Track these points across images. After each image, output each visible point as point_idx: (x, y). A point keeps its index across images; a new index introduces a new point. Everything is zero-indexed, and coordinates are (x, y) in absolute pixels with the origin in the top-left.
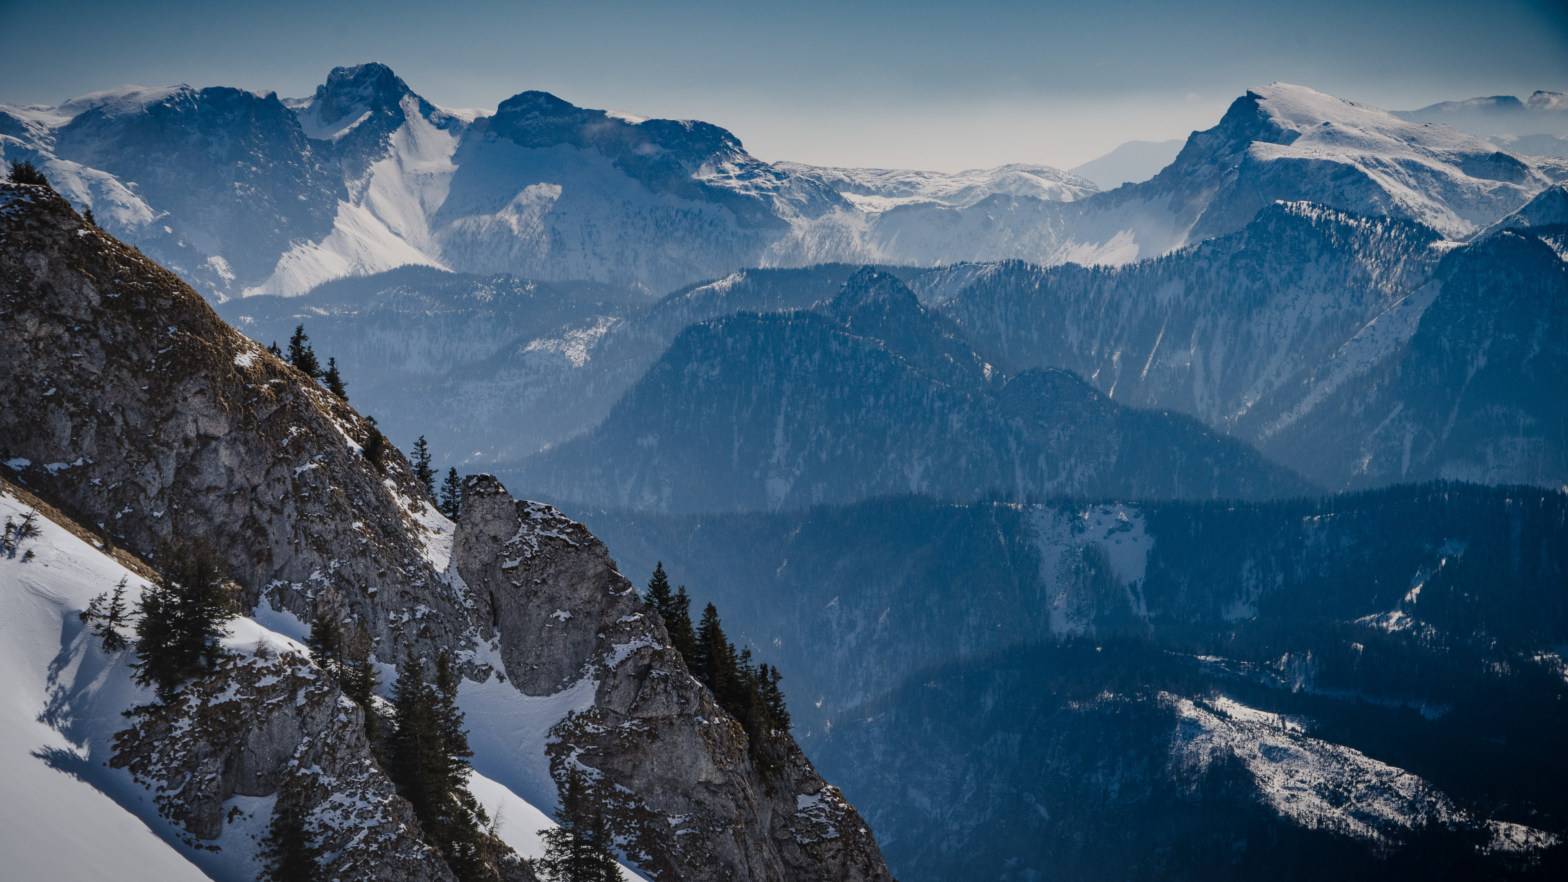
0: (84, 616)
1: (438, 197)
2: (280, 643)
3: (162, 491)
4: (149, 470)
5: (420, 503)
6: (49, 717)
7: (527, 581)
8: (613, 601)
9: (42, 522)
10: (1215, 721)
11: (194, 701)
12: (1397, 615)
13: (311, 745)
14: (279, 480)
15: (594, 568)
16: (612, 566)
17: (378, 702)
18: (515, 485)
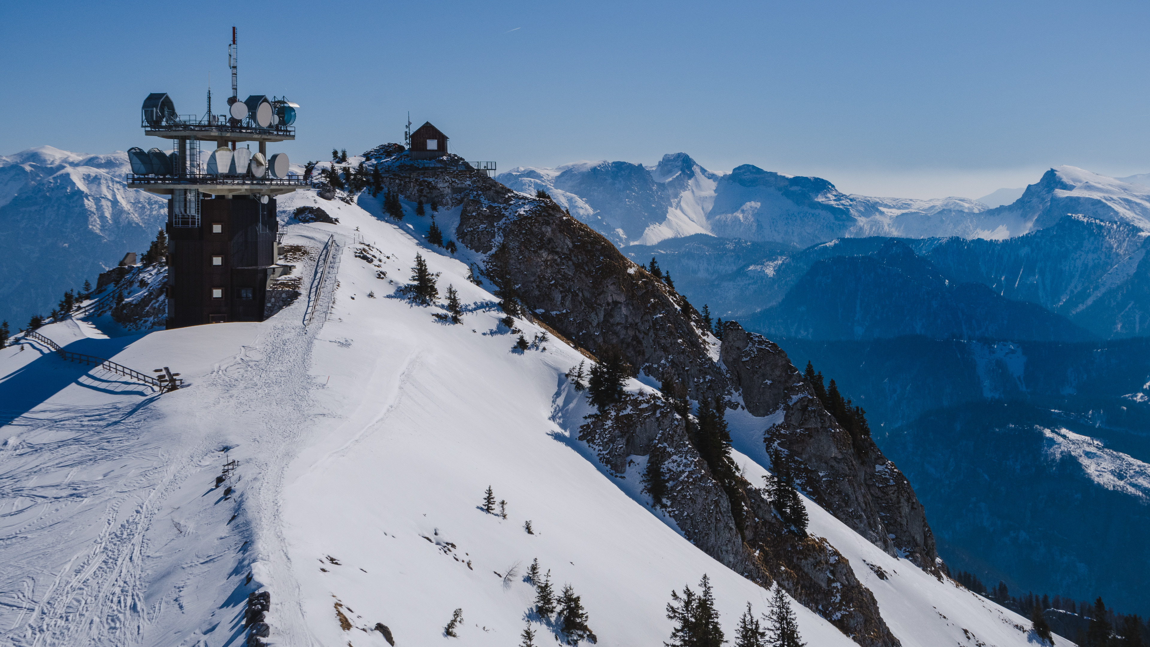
0: (567, 376)
1: (710, 207)
2: (649, 390)
3: (598, 324)
4: (593, 315)
5: (706, 332)
6: (553, 418)
7: (753, 367)
8: (790, 377)
9: (549, 335)
10: (1061, 439)
11: (613, 413)
12: (1140, 395)
13: (663, 434)
14: (646, 321)
15: (781, 362)
16: (789, 362)
17: (691, 417)
18: (746, 326)
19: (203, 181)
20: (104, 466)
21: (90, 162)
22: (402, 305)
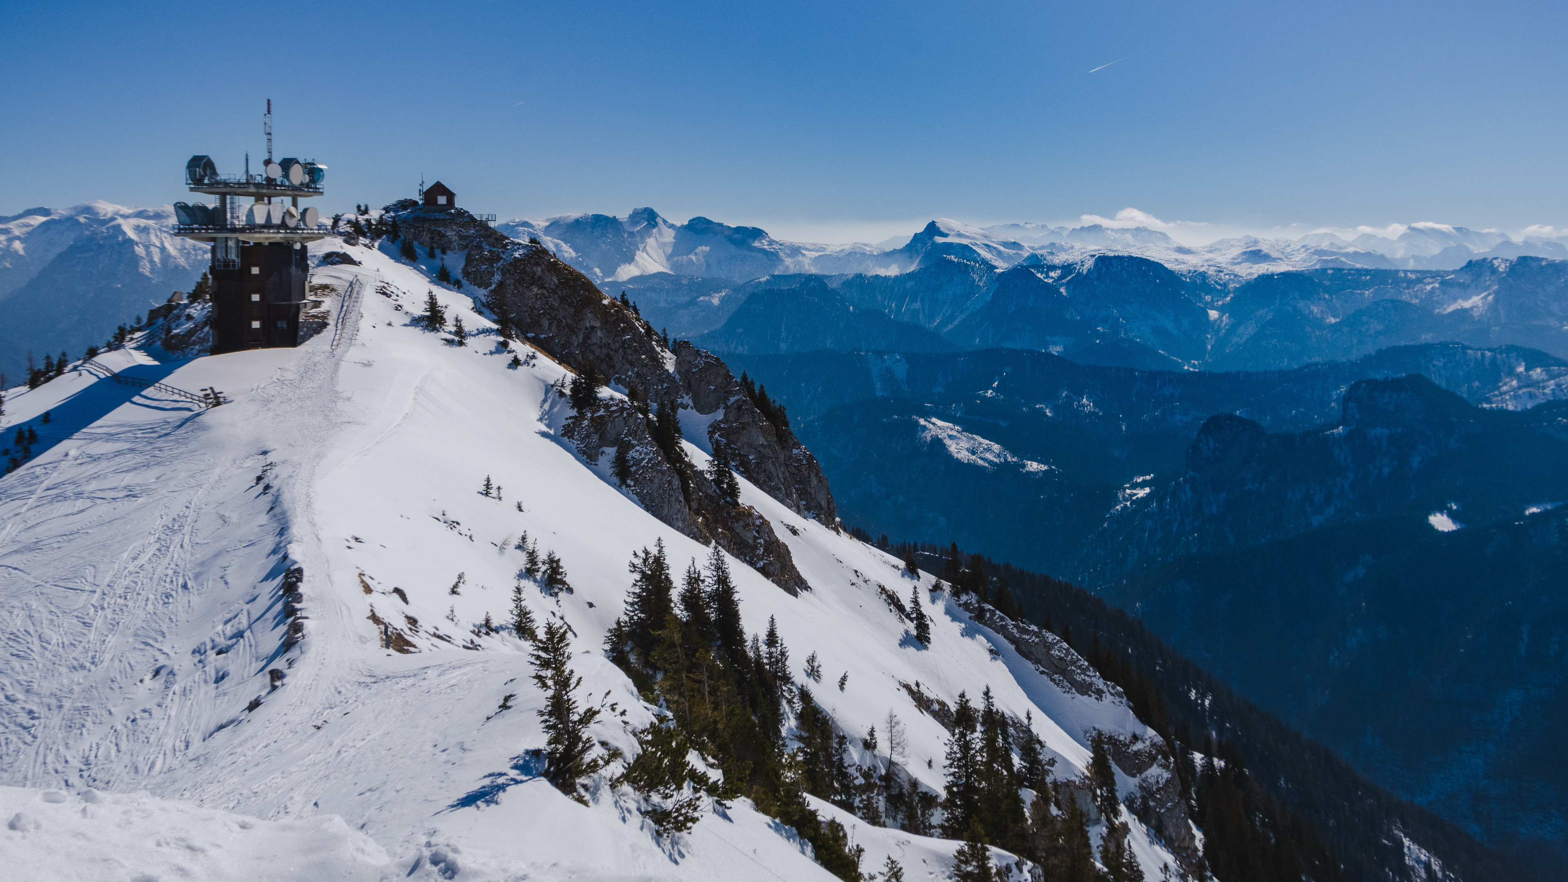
0: (552, 386)
1: (669, 250)
2: (618, 396)
3: (578, 345)
4: (574, 337)
5: (664, 350)
6: (541, 420)
7: (700, 376)
8: (729, 383)
9: (538, 354)
10: (931, 426)
11: (589, 415)
12: (990, 391)
13: (628, 430)
14: (617, 341)
15: (722, 372)
16: (729, 371)
17: (651, 416)
18: (696, 344)
19: (242, 230)
20: (157, 471)
21: (140, 215)
22: (416, 332)
